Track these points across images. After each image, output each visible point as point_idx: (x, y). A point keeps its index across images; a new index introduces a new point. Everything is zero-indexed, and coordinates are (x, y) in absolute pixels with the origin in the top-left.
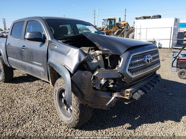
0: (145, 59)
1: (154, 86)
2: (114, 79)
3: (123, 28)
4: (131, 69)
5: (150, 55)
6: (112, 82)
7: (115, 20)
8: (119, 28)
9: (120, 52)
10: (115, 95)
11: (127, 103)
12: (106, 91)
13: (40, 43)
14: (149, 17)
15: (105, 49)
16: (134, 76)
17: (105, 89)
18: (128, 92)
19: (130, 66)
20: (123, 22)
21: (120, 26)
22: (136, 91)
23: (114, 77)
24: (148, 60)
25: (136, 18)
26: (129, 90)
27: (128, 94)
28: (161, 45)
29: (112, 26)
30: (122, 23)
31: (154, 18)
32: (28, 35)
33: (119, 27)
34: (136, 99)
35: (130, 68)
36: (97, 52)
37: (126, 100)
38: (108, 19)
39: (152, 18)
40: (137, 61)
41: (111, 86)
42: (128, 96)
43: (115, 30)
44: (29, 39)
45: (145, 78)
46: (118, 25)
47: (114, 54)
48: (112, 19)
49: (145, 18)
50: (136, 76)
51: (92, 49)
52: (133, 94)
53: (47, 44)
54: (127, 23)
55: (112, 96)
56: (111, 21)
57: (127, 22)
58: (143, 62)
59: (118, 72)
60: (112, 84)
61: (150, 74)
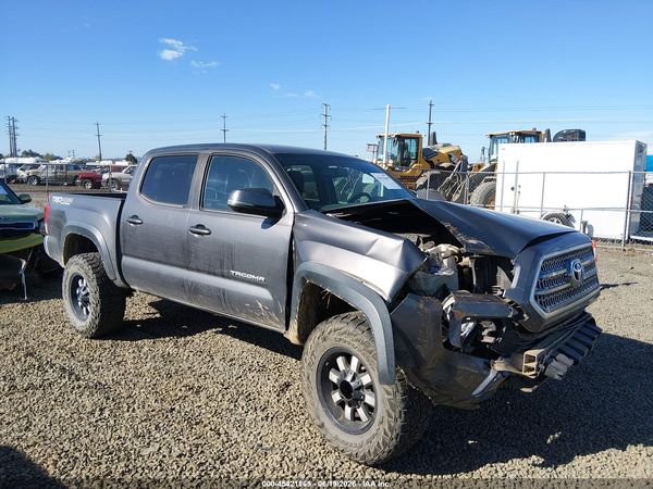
0: (569, 271)
1: (590, 347)
2: (498, 322)
3: (445, 165)
4: (540, 297)
5: (578, 261)
6: (492, 327)
7: (418, 139)
8: (433, 166)
9: (509, 251)
10: (499, 366)
11: (529, 390)
12: (474, 354)
13: (262, 219)
14: (536, 136)
15: (474, 242)
16: (548, 314)
17: (471, 349)
18: (531, 359)
19: (538, 286)
20: (445, 145)
21: (434, 160)
22: (553, 357)
23: (496, 315)
24: (576, 274)
25: (491, 136)
26: (534, 353)
27: (533, 365)
28: (591, 228)
29: (409, 159)
30: (444, 151)
31: (562, 140)
32: (235, 198)
33: (431, 163)
34: (557, 377)
35: (540, 293)
36: (443, 247)
37: (527, 382)
38: (398, 136)
39: (556, 140)
40: (554, 274)
41: (489, 340)
42: (531, 369)
43: (418, 173)
44: (239, 209)
45: (565, 323)
46: (429, 157)
47: (495, 254)
48: (410, 137)
49: (521, 137)
50: (552, 314)
51: (425, 240)
52: (546, 365)
53: (287, 220)
54: (459, 153)
55: (488, 367)
56: (407, 141)
57: (457, 148)
58: (565, 278)
59: (507, 300)
60: (491, 334)
61: (571, 315)
